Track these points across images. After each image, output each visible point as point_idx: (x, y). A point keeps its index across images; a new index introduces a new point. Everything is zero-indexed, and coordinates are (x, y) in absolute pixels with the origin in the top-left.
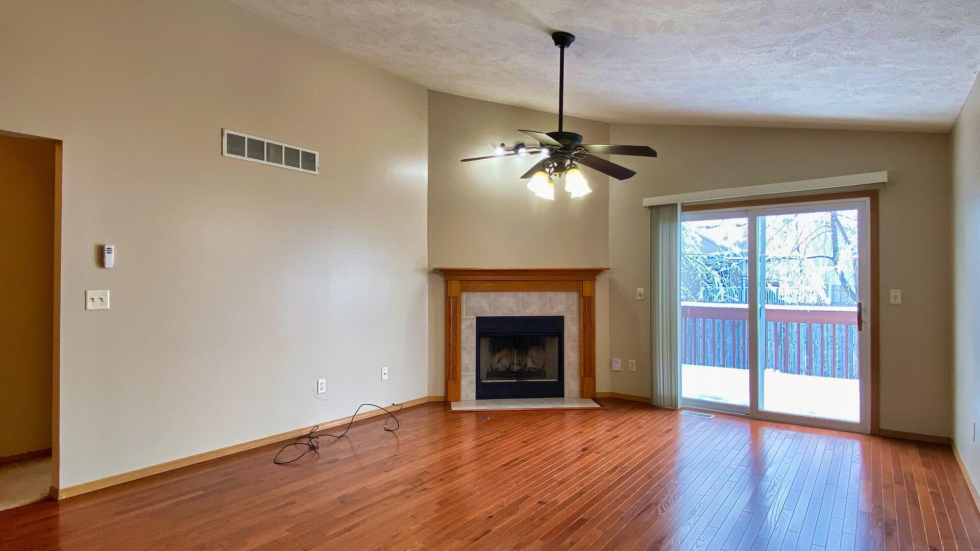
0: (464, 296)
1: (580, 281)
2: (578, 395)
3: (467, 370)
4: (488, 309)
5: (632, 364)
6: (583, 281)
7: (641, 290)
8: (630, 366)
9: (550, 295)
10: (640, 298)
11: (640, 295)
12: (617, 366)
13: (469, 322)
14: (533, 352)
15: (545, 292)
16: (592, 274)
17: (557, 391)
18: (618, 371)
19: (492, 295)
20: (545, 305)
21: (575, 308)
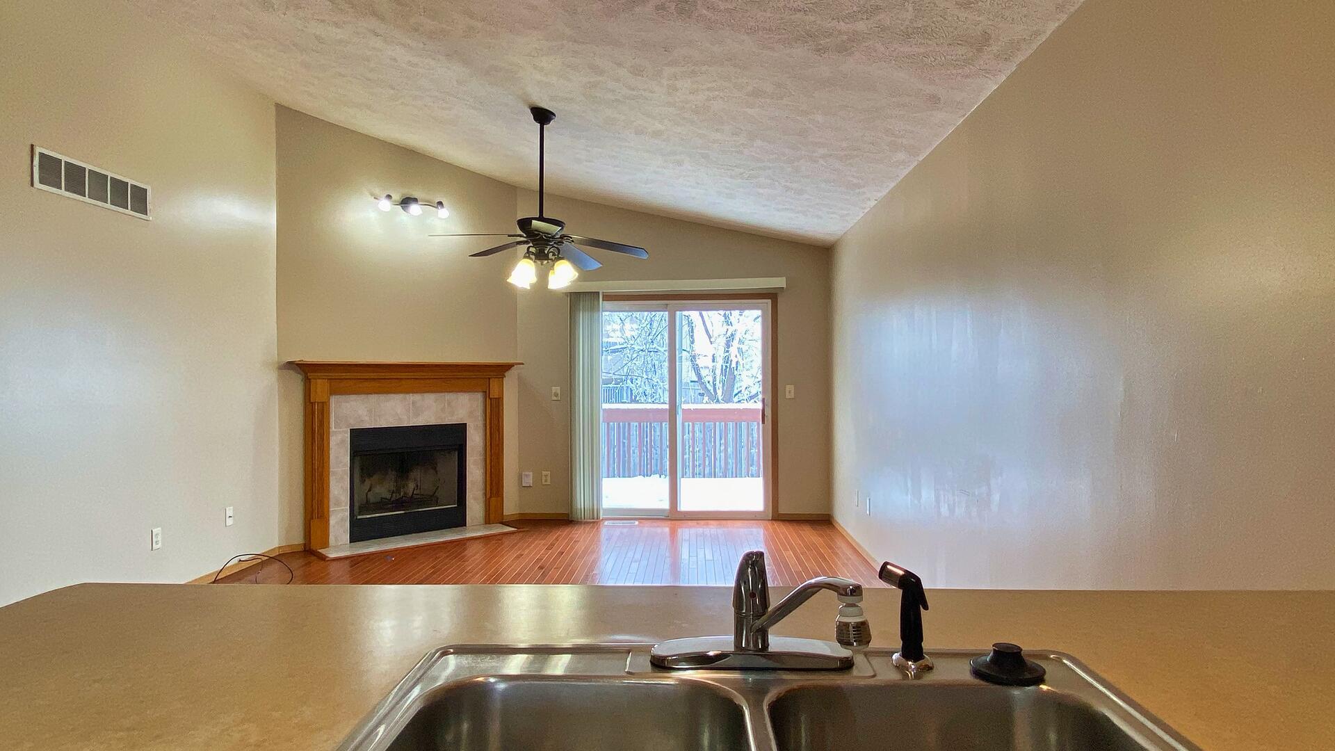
0: (334, 401)
1: (486, 378)
2: (482, 520)
3: (338, 504)
4: (367, 418)
5: (546, 476)
6: (489, 378)
7: (556, 389)
8: (544, 478)
9: (449, 396)
10: (555, 398)
11: (556, 395)
12: (529, 480)
13: (340, 437)
14: (416, 474)
15: (443, 394)
16: (501, 370)
17: (457, 518)
18: (530, 487)
19: (373, 398)
20: (443, 410)
21: (479, 413)
